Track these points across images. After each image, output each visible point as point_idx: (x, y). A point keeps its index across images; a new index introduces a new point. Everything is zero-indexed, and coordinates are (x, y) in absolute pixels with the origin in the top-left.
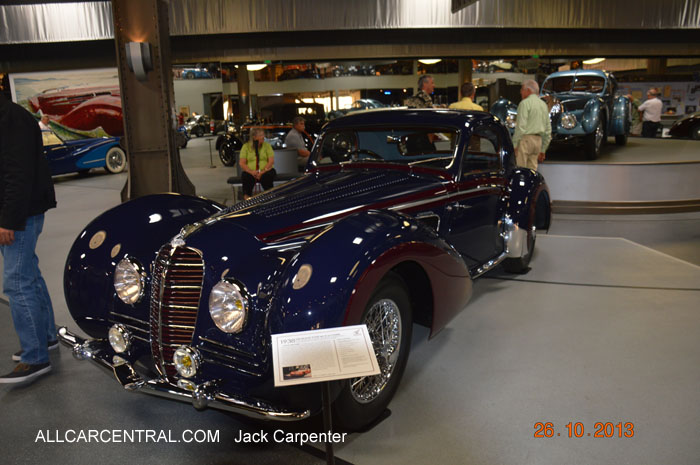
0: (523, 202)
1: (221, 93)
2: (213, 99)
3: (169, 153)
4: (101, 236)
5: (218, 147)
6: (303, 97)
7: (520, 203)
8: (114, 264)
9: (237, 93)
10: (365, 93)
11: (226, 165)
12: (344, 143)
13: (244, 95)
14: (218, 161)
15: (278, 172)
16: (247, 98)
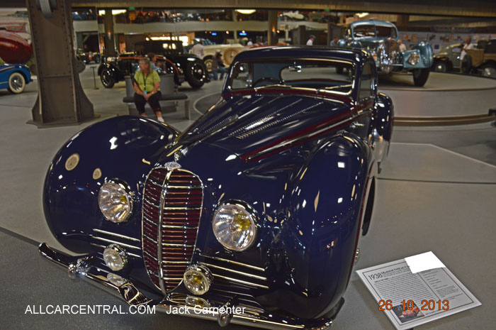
0: (386, 119)
1: (97, 32)
2: (84, 37)
3: (73, 78)
4: (75, 159)
5: (99, 73)
6: (152, 36)
7: (383, 120)
8: (99, 184)
9: (104, 32)
10: (198, 34)
11: (106, 87)
12: (200, 71)
13: (109, 34)
14: (100, 84)
15: (163, 93)
16: (112, 35)
